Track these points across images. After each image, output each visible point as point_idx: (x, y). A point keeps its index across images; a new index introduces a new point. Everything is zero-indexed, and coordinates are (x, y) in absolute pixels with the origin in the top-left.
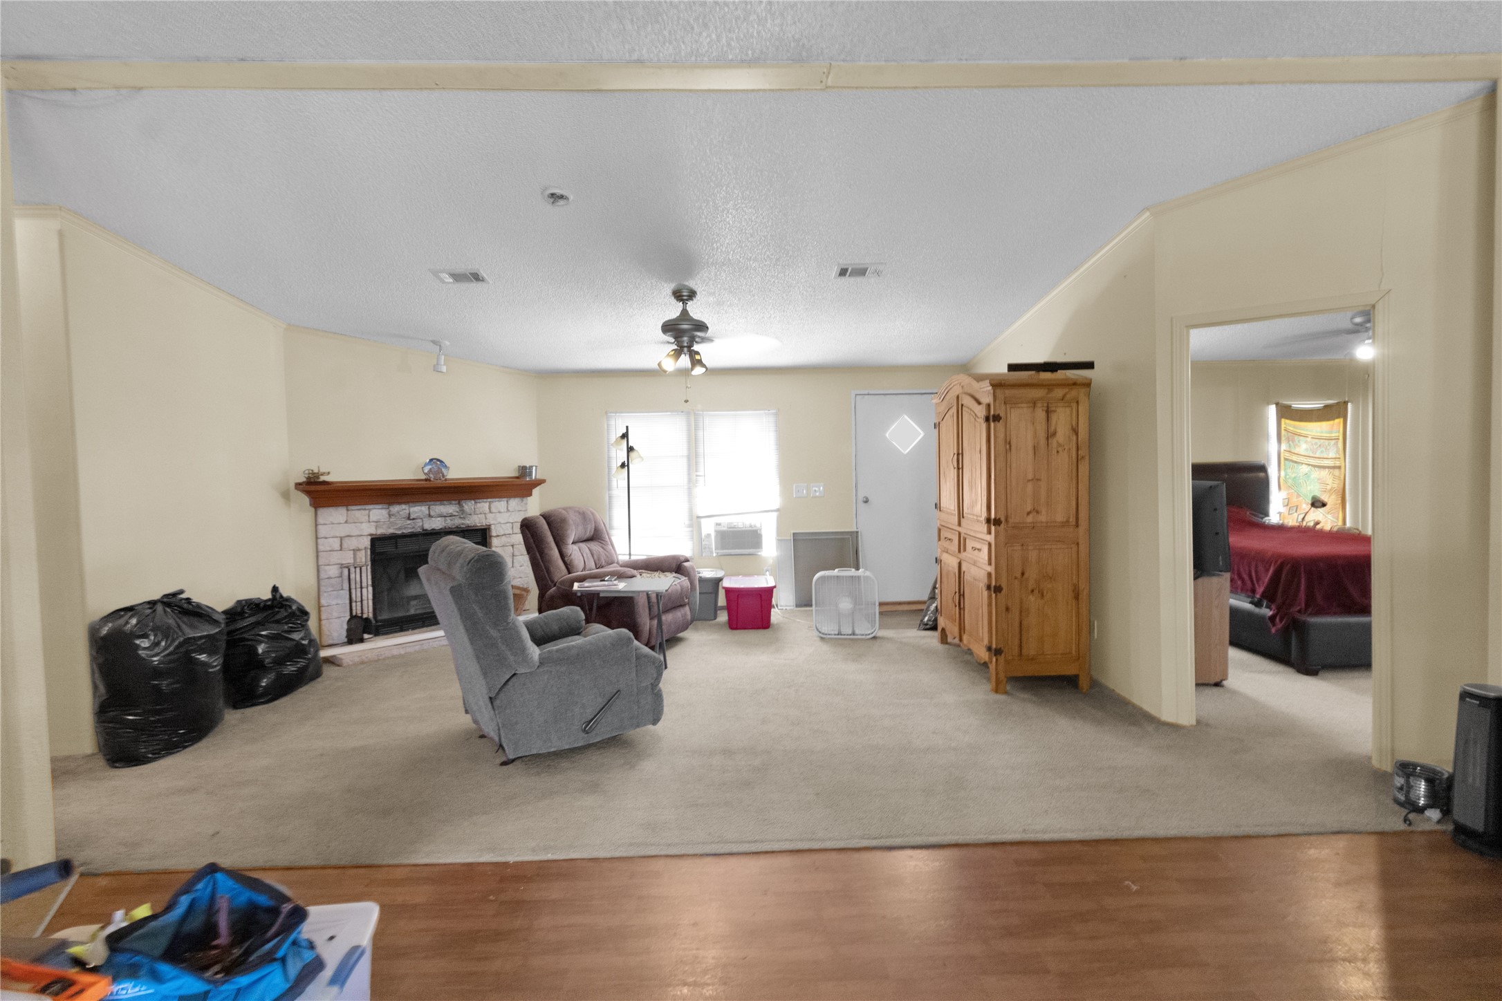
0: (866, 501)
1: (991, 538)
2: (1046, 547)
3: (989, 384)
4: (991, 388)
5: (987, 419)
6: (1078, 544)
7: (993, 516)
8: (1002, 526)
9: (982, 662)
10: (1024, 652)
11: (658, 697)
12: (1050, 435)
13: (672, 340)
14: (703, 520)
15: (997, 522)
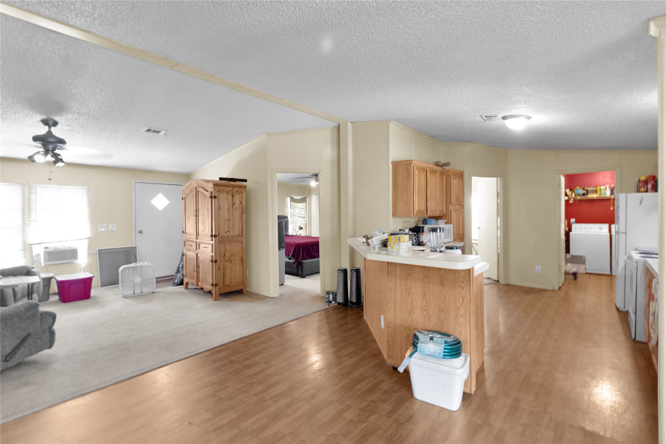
0: (141, 232)
1: (213, 242)
2: (232, 244)
3: (212, 184)
4: (213, 186)
5: (211, 197)
6: (242, 243)
7: (214, 234)
8: (217, 237)
9: (208, 291)
10: (225, 284)
11: (52, 334)
12: (233, 204)
13: (41, 146)
14: (33, 246)
15: (215, 236)
